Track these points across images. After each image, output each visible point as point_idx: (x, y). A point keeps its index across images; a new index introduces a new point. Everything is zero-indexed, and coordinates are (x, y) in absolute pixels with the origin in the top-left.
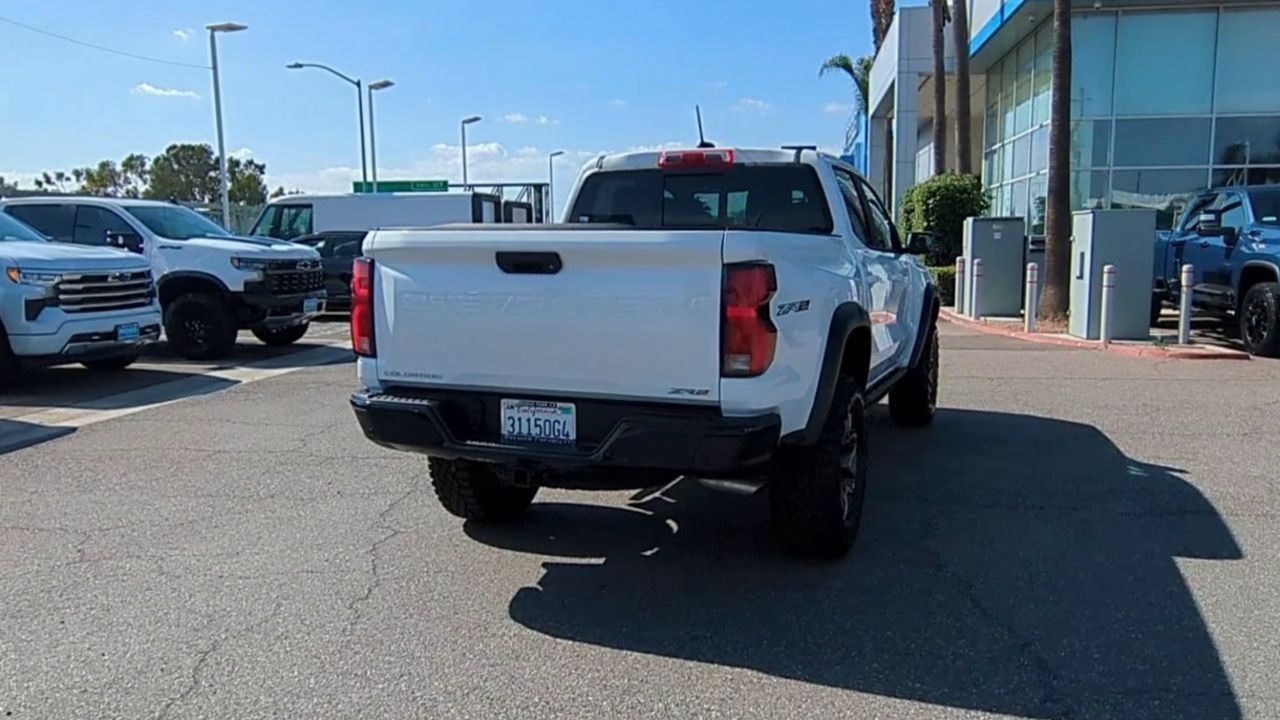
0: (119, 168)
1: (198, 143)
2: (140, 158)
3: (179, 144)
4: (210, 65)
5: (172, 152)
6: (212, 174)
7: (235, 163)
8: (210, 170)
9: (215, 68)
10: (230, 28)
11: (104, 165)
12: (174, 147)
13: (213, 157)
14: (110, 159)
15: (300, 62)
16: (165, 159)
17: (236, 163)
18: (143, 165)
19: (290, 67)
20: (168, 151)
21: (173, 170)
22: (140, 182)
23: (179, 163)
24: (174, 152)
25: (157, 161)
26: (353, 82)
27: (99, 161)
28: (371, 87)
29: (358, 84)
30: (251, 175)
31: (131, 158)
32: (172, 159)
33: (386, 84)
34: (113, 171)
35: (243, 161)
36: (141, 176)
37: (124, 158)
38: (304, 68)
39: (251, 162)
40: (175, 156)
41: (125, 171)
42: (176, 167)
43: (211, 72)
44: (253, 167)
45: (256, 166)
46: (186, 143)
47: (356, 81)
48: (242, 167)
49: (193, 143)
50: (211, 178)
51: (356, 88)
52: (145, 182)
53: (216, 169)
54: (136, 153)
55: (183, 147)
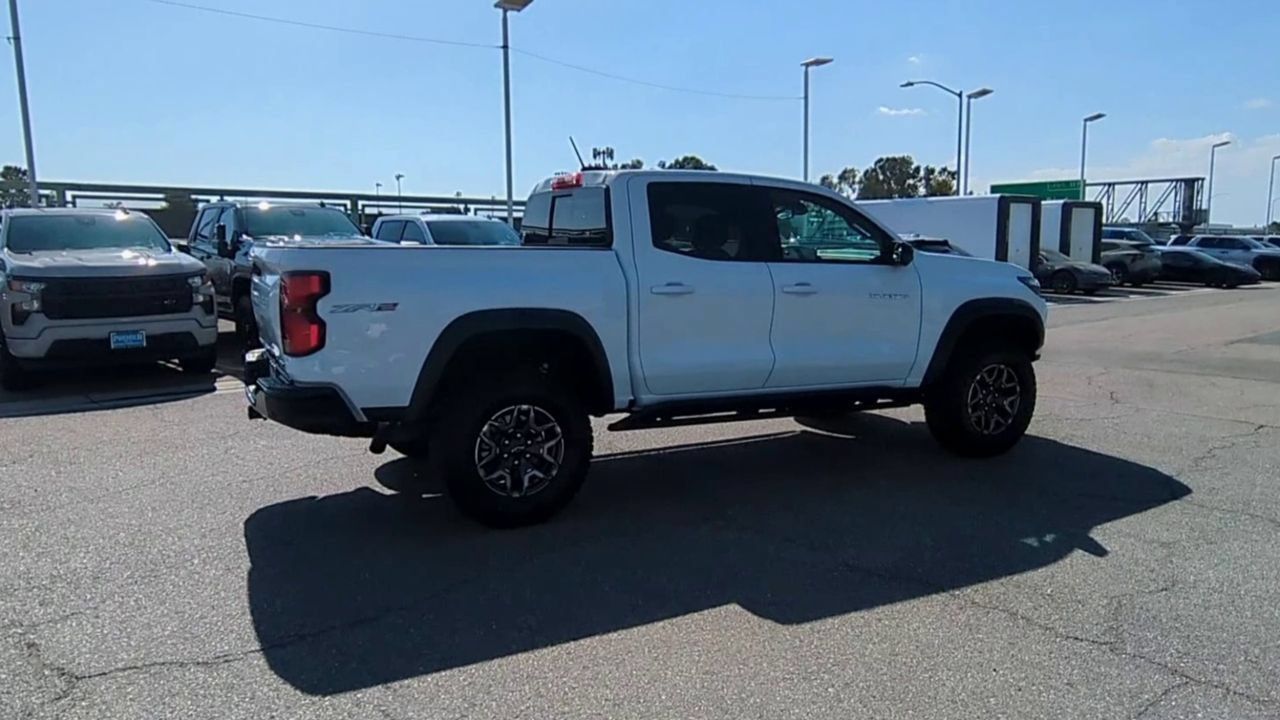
0: (835, 180)
1: (901, 155)
2: (852, 170)
3: (884, 157)
4: (802, 95)
5: (879, 165)
6: (911, 181)
7: (929, 171)
8: (909, 178)
9: (806, 98)
10: (818, 62)
11: (824, 179)
12: (881, 160)
13: (913, 167)
14: (829, 173)
15: (912, 81)
16: (874, 170)
17: (932, 171)
18: (854, 177)
19: (902, 86)
20: (876, 163)
21: (878, 179)
22: (850, 191)
23: (884, 173)
24: (881, 163)
25: (866, 172)
26: (955, 94)
27: (820, 176)
28: (970, 97)
29: (960, 95)
30: (944, 181)
31: (845, 172)
32: (879, 171)
33: (984, 93)
34: (831, 183)
35: (938, 169)
36: (851, 187)
37: (840, 172)
38: (915, 85)
39: (944, 170)
40: (881, 168)
41: (840, 183)
42: (881, 177)
43: (803, 101)
44: (946, 173)
45: (949, 173)
46: (890, 156)
47: (958, 92)
48: (936, 173)
49: (897, 156)
50: (909, 185)
51: (957, 98)
52: (854, 191)
53: (914, 177)
54: (849, 167)
55: (888, 159)
